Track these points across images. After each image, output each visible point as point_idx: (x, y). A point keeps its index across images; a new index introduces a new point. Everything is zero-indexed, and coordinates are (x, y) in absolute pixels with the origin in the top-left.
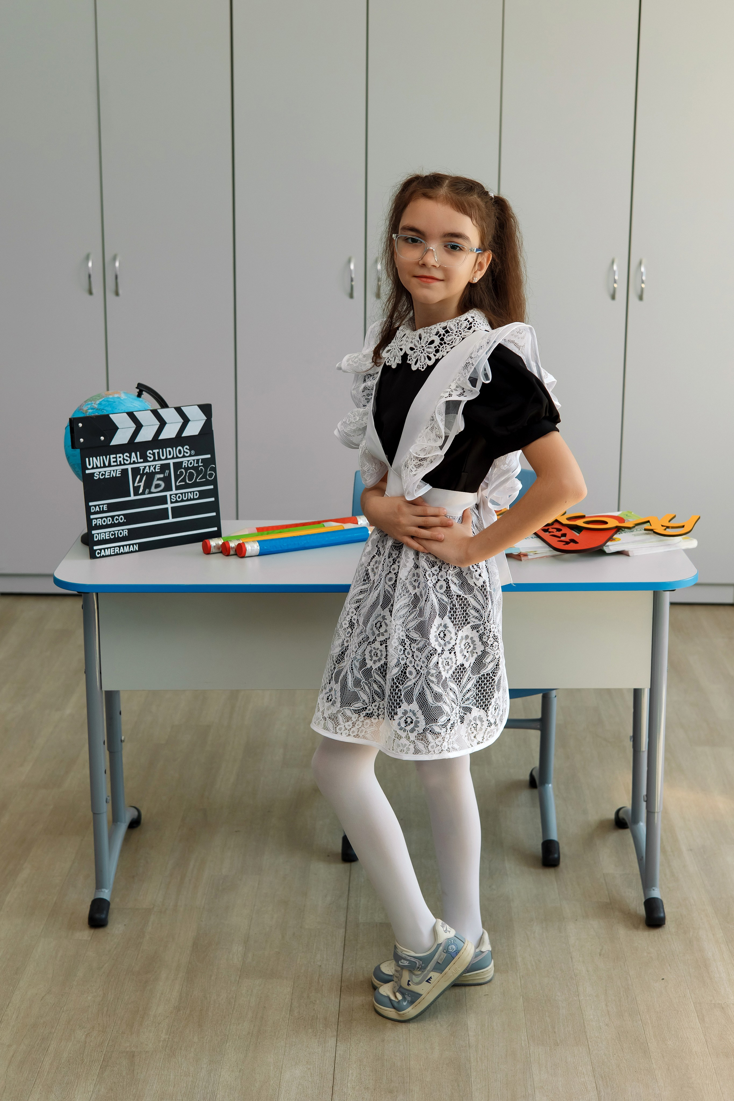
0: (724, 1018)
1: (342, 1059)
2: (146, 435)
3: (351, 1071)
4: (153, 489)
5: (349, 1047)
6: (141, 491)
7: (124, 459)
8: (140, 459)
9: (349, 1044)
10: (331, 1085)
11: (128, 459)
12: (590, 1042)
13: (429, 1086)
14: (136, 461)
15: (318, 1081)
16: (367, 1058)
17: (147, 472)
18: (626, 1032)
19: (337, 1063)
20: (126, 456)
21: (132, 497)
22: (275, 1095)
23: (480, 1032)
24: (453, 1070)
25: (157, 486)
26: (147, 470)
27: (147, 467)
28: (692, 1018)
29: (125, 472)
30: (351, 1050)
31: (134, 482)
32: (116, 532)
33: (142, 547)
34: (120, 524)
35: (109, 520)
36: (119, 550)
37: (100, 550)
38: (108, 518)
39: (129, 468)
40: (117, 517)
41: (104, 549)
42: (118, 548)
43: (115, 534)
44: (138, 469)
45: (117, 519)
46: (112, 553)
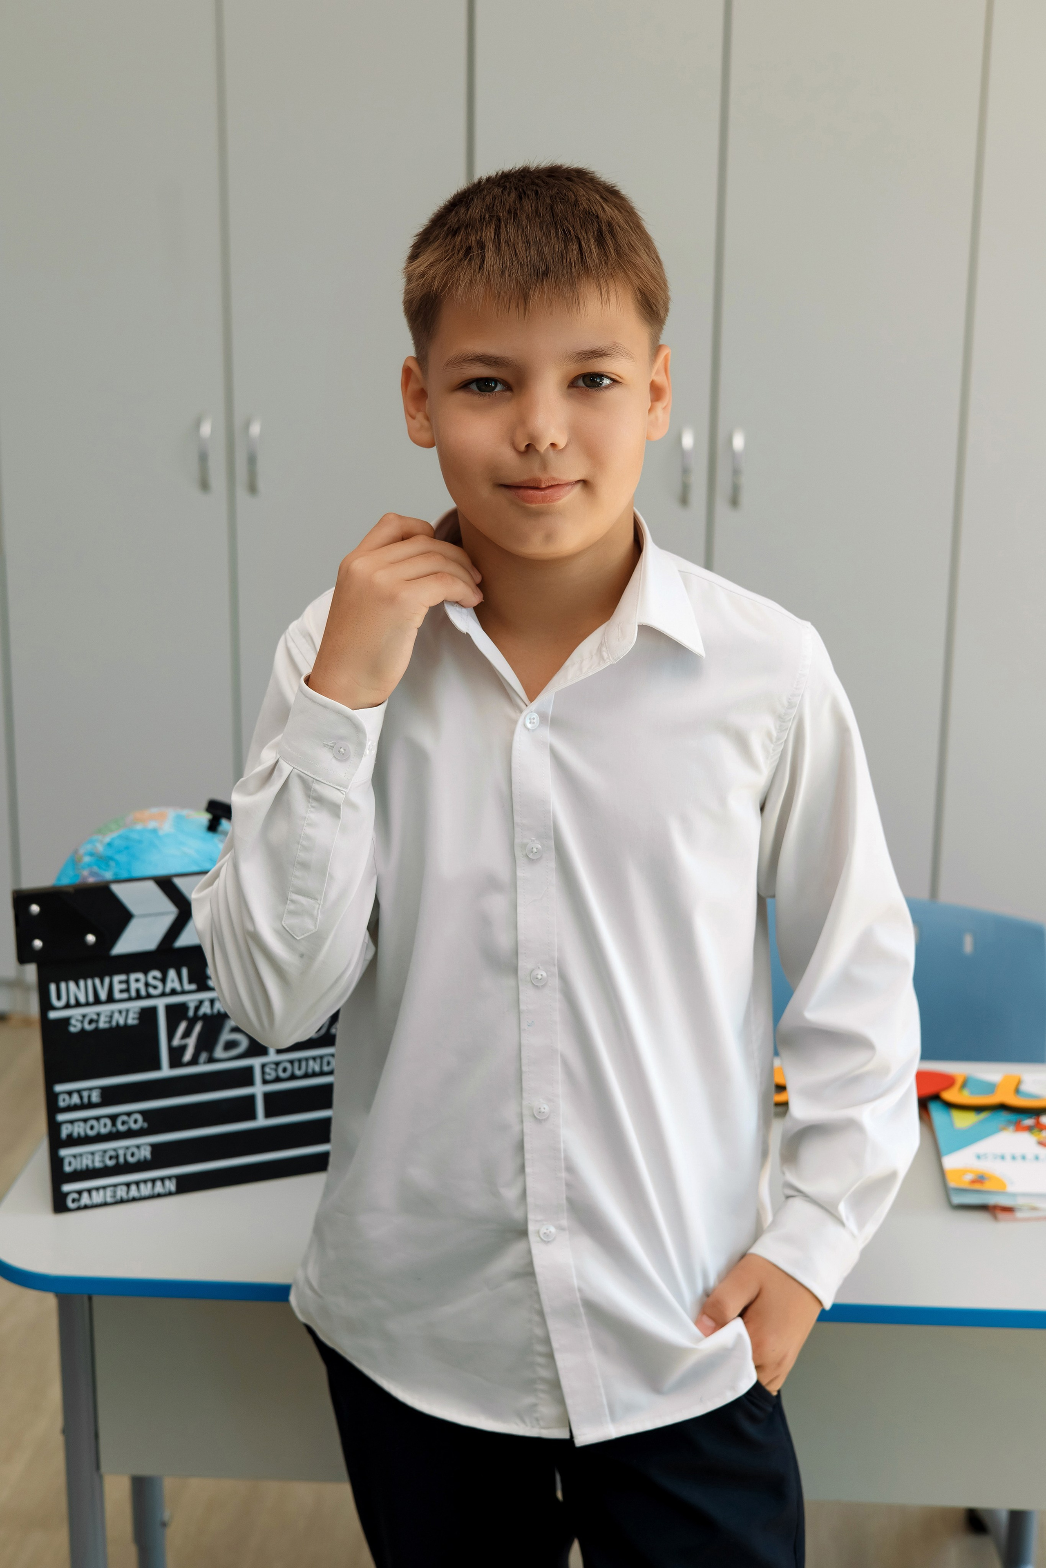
4: (219, 1053)
6: (188, 1056)
7: (147, 985)
8: (189, 984)
11: (159, 984)
14: (178, 988)
17: (205, 1015)
20: (155, 978)
21: (166, 1072)
25: (230, 1045)
26: (206, 1009)
27: (207, 1004)
29: (148, 1015)
31: (171, 1035)
32: (121, 1152)
33: (186, 1185)
34: (130, 1134)
35: (105, 1125)
36: (128, 1192)
37: (80, 1192)
38: (103, 1121)
39: (161, 1004)
40: (125, 1118)
41: (89, 1191)
42: (124, 1188)
43: (117, 1157)
44: (183, 1007)
45: (123, 1123)
46: (109, 1200)
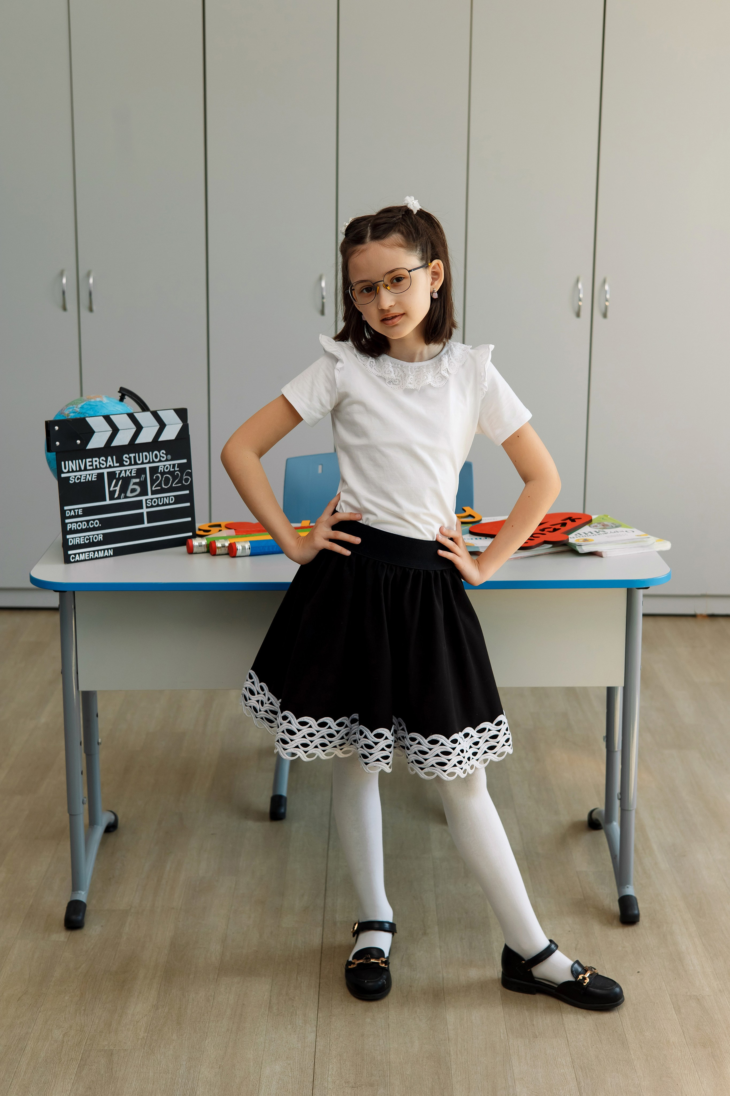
0: (700, 1010)
1: (322, 1053)
2: (122, 439)
3: (331, 1065)
4: (129, 494)
5: (329, 1042)
6: (116, 496)
7: (100, 463)
8: (117, 463)
9: (329, 1039)
10: (311, 1080)
11: (104, 463)
12: (568, 1034)
13: (410, 1079)
14: (112, 465)
15: (298, 1076)
16: (347, 1052)
17: (123, 476)
18: (604, 1025)
19: (317, 1058)
20: (103, 460)
21: (108, 502)
22: (255, 1090)
23: (459, 1025)
24: (433, 1064)
25: (133, 491)
26: (123, 474)
27: (123, 472)
28: (668, 1009)
29: (100, 476)
30: (330, 1045)
31: (109, 486)
32: (91, 537)
33: (118, 552)
34: (94, 529)
35: (85, 524)
36: (94, 555)
37: (75, 554)
38: (83, 523)
39: (105, 471)
40: (92, 522)
41: (79, 554)
42: (93, 553)
43: (90, 539)
44: (114, 473)
45: (92, 524)
46: (86, 558)
